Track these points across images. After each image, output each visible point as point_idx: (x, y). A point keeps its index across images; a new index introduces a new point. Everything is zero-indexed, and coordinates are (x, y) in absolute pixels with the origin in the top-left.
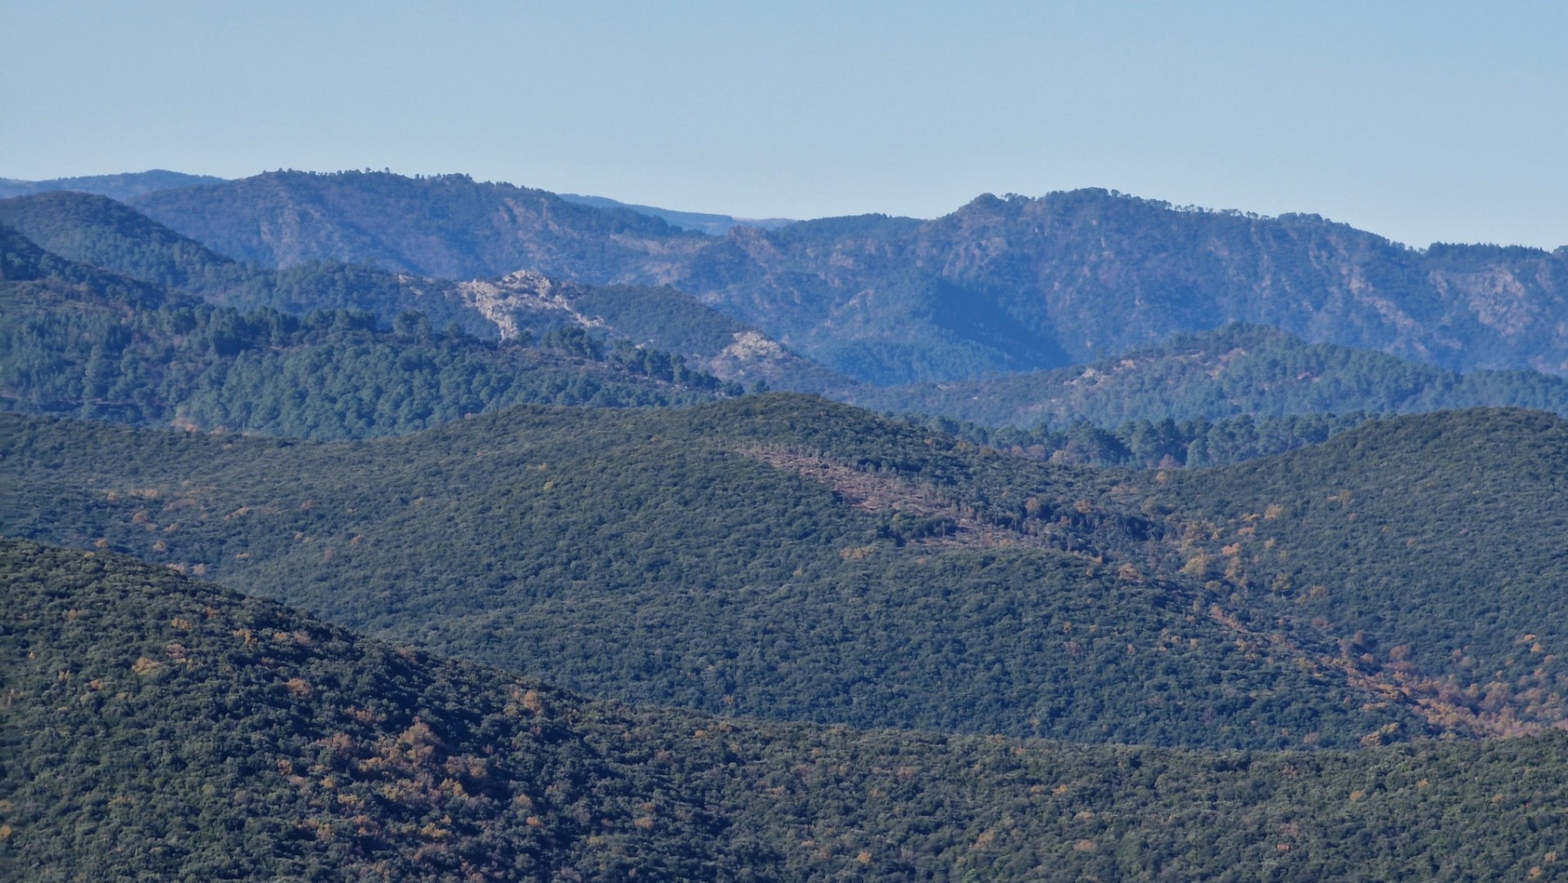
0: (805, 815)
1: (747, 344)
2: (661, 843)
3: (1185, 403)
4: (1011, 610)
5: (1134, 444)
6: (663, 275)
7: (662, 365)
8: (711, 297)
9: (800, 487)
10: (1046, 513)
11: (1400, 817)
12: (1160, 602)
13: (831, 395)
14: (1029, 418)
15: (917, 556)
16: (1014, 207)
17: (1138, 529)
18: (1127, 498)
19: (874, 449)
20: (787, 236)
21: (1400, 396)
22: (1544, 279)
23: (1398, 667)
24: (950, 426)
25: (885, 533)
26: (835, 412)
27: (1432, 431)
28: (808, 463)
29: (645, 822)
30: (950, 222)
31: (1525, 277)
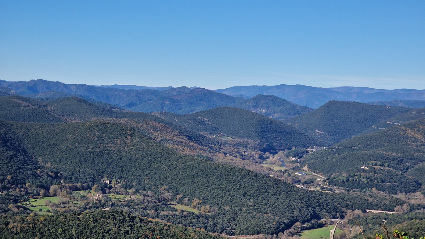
0: (17, 129)
1: (13, 91)
2: (6, 131)
3: (48, 96)
4: (34, 112)
5: (44, 99)
6: (6, 86)
7: (6, 93)
8: (10, 88)
9: (17, 103)
10: (37, 105)
11: (66, 129)
12: (46, 112)
13: (19, 95)
14: (36, 97)
15: (27, 108)
16: (34, 80)
17: (45, 106)
18: (44, 104)
19: (23, 100)
20: (16, 83)
21: (66, 96)
22: (77, 86)
23: (66, 117)
24: (29, 98)
25: (24, 106)
26: (20, 97)
27: (68, 99)
28: (18, 101)
29: (4, 129)
30: (29, 82)
31: (75, 86)
